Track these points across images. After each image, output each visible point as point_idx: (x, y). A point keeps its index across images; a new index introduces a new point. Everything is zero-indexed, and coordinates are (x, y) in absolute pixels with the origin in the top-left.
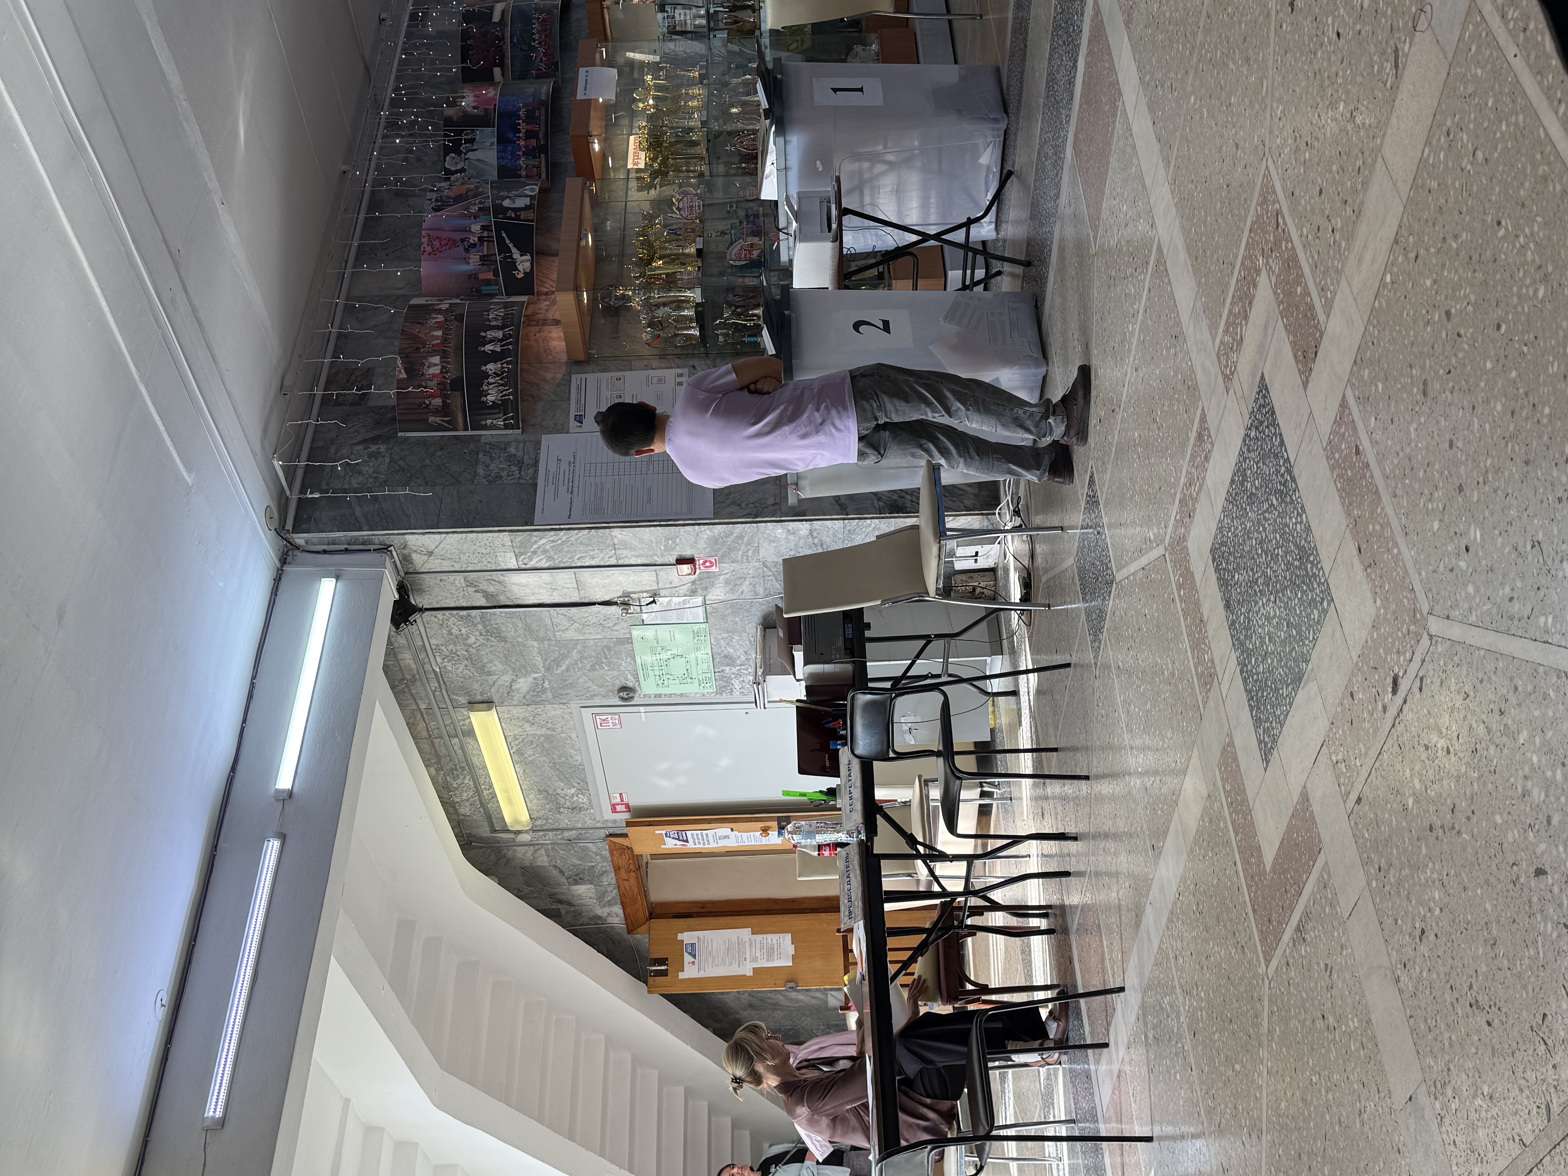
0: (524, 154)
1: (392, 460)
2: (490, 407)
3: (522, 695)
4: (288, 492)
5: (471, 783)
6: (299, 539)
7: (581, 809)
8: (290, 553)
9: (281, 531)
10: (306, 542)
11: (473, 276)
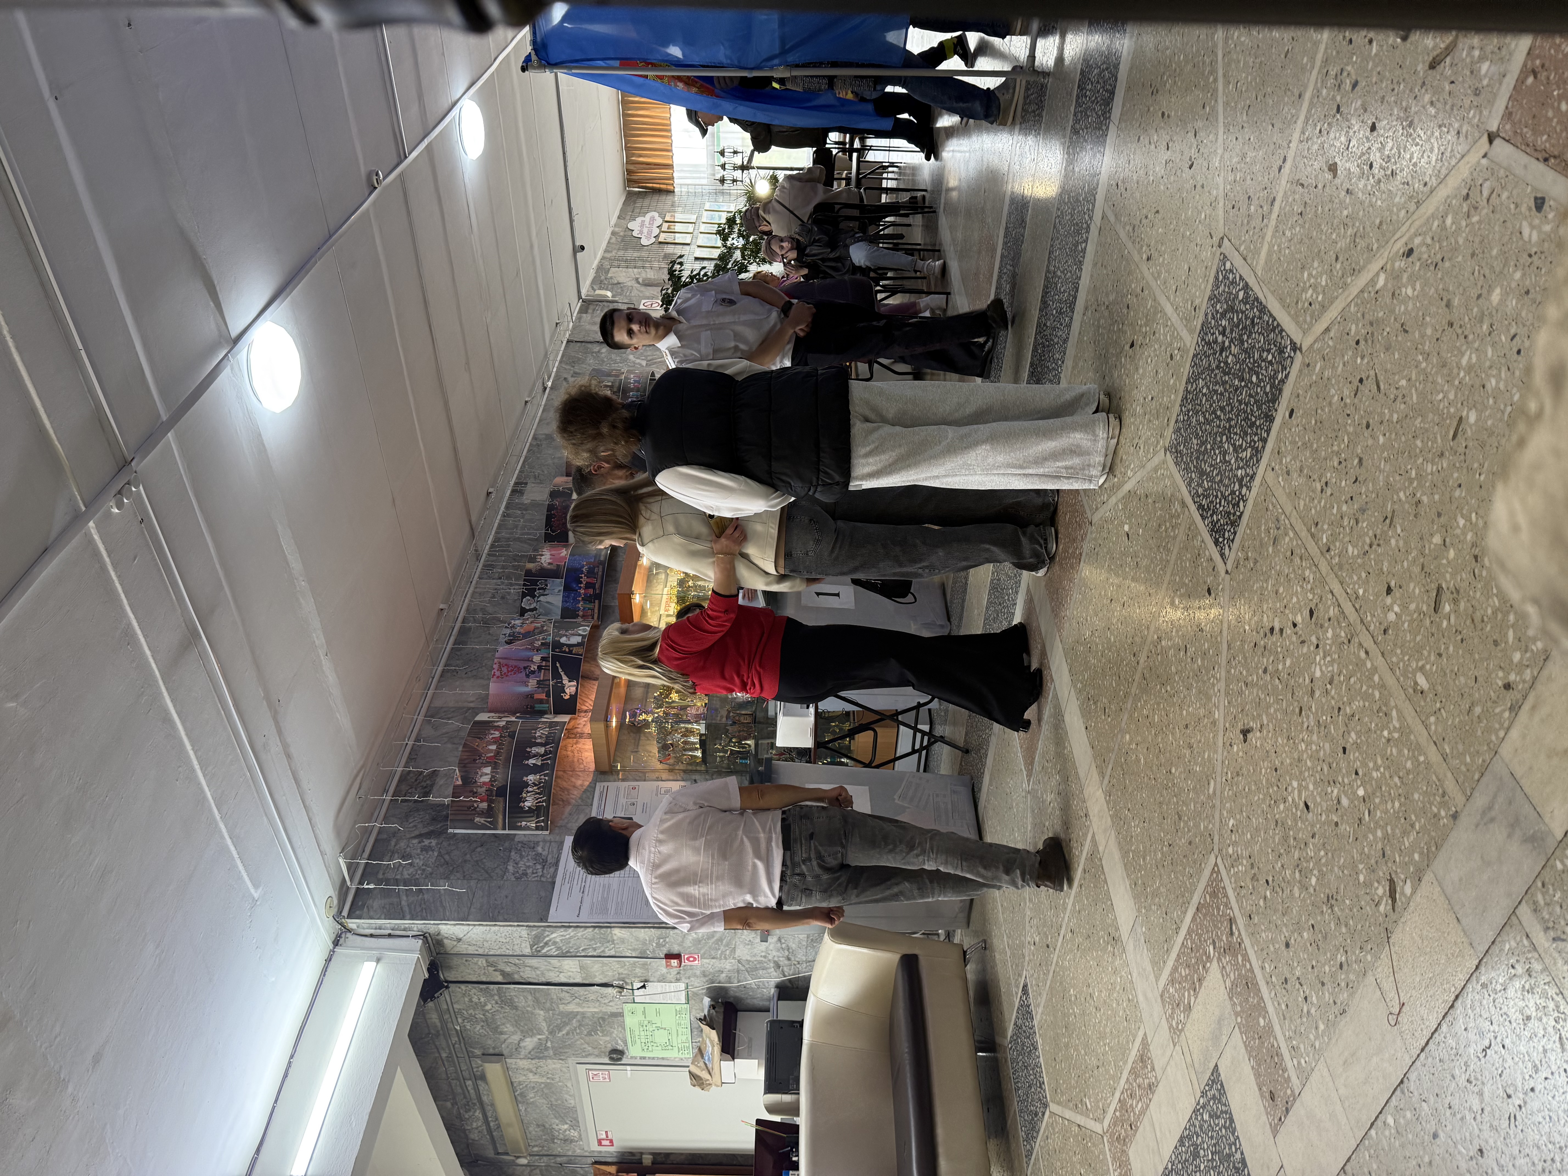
0: (583, 599)
1: (440, 855)
2: (527, 812)
3: (527, 1051)
4: (349, 883)
5: (480, 1115)
6: (352, 924)
7: (572, 1141)
8: (343, 935)
9: (338, 917)
10: (358, 927)
11: (530, 696)
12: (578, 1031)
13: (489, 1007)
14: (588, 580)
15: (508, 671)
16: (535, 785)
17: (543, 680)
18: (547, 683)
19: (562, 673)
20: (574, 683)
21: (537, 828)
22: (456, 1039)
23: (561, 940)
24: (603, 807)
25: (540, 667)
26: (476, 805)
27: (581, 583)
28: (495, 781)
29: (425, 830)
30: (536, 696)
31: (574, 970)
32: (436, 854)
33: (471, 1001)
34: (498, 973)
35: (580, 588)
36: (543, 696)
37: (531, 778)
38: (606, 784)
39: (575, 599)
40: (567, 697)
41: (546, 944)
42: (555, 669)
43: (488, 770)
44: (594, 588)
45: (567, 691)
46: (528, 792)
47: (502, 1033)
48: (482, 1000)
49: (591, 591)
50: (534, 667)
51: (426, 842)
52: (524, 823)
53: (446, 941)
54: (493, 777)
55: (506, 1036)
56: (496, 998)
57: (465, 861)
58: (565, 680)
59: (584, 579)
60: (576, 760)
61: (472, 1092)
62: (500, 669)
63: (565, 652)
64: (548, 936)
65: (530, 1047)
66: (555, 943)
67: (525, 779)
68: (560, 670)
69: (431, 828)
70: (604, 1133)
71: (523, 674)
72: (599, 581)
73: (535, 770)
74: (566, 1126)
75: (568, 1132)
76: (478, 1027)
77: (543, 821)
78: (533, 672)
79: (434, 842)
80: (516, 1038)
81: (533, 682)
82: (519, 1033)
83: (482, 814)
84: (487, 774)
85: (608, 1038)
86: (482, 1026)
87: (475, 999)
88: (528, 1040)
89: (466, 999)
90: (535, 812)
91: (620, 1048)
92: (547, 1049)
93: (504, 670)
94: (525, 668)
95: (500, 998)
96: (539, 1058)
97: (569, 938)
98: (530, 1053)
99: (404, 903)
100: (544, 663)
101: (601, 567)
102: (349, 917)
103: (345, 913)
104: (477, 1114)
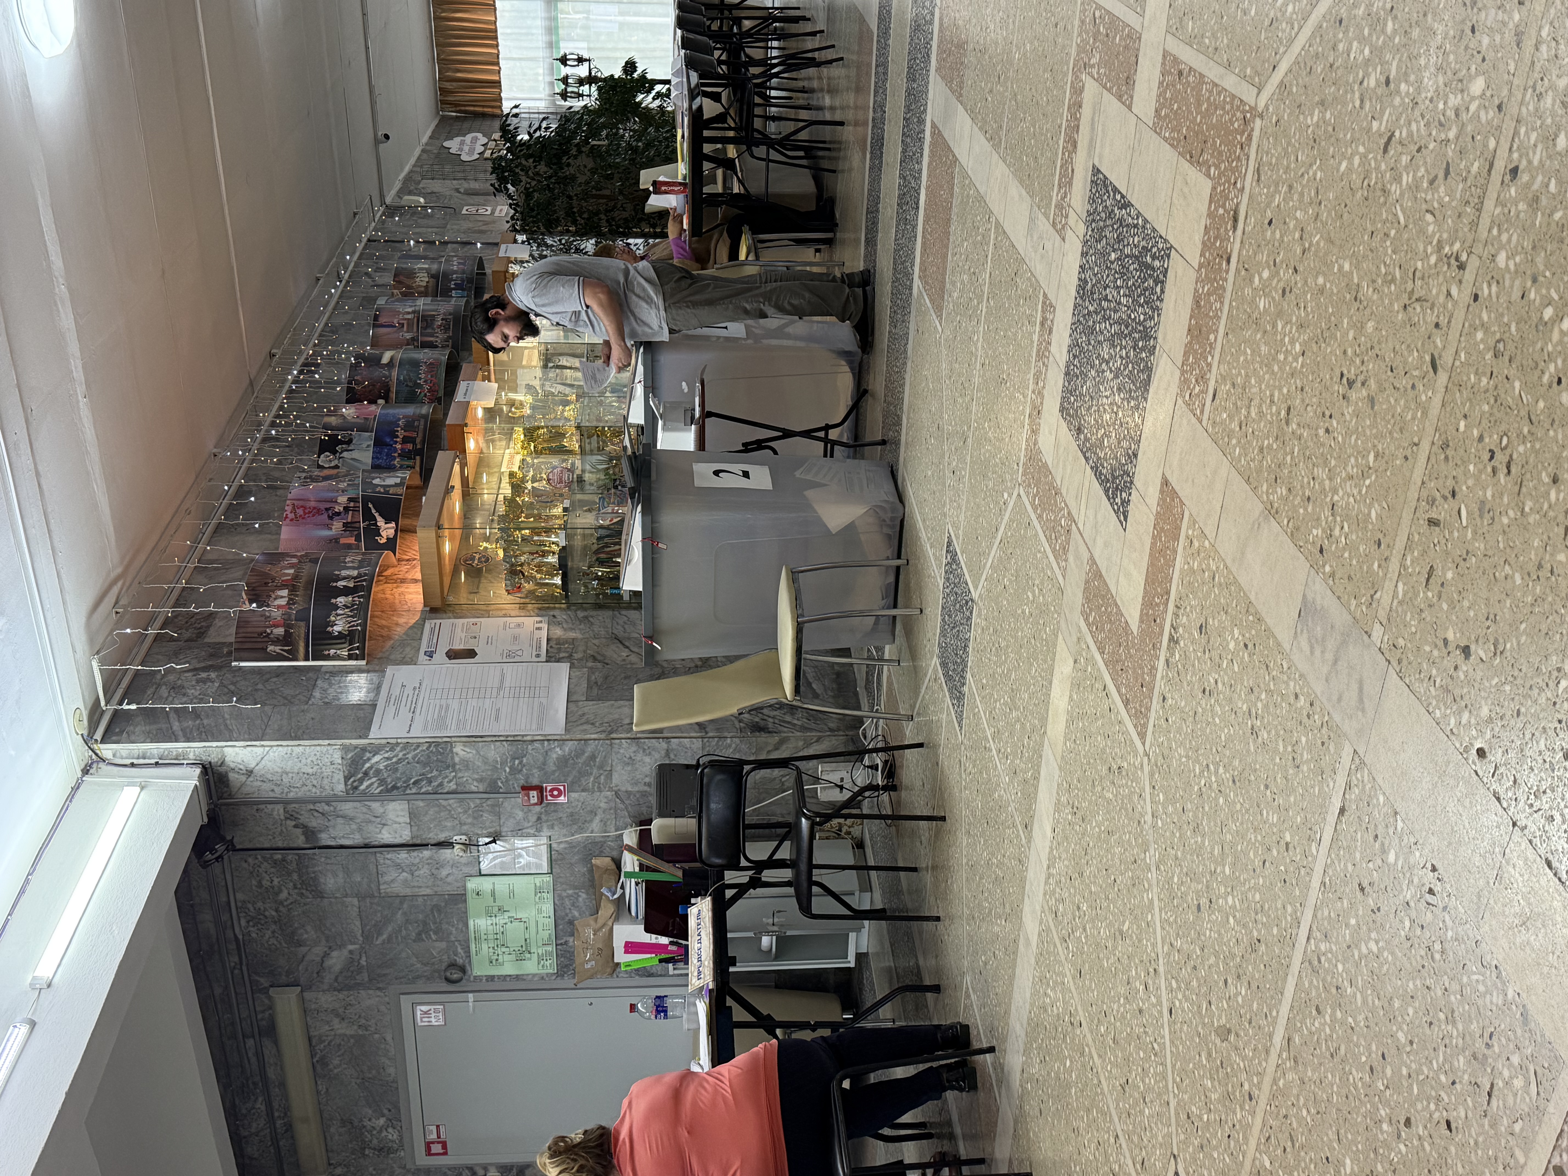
0: (400, 455)
1: (222, 685)
2: (336, 638)
3: (333, 977)
4: (103, 703)
5: (263, 1108)
6: (107, 750)
7: (390, 1151)
8: (95, 766)
9: (88, 739)
10: (114, 755)
11: (335, 540)
12: (404, 933)
13: (284, 895)
14: (406, 434)
15: (305, 513)
16: (347, 607)
17: (351, 523)
18: (357, 525)
19: (376, 515)
20: (393, 525)
21: (350, 657)
22: (236, 959)
23: (386, 767)
24: (435, 641)
25: (346, 509)
26: (268, 631)
27: (397, 437)
28: (294, 604)
29: (202, 665)
30: (343, 541)
31: (401, 820)
32: (217, 685)
33: (260, 885)
34: (299, 831)
35: (396, 442)
36: (352, 540)
37: (341, 600)
38: (438, 622)
39: (388, 455)
40: (383, 541)
41: (366, 774)
42: (366, 512)
43: (285, 593)
44: (414, 443)
45: (384, 534)
46: (338, 615)
47: (300, 944)
48: (276, 881)
49: (410, 446)
50: (338, 508)
51: (204, 675)
52: (332, 652)
53: (231, 775)
54: (290, 599)
55: (304, 949)
56: (295, 876)
57: (256, 690)
58: (381, 522)
59: (401, 433)
60: (397, 601)
61: (253, 1060)
62: (294, 510)
63: (379, 492)
64: (369, 759)
65: (337, 968)
66: (378, 772)
67: (333, 601)
68: (373, 511)
69: (210, 663)
70: (434, 1128)
71: (325, 516)
72: (421, 435)
73: (346, 591)
74: (382, 1121)
75: (384, 1133)
76: (268, 934)
77: (358, 648)
78: (338, 514)
79: (213, 675)
80: (319, 950)
81: (337, 526)
82: (324, 942)
83: (277, 641)
84: (282, 597)
85: (443, 945)
86: (273, 932)
87: (266, 883)
88: (335, 954)
89: (254, 882)
90: (348, 637)
91: (460, 961)
92: (360, 970)
93: (300, 512)
94: (327, 509)
95: (300, 876)
96: (349, 988)
97: (397, 763)
98: (336, 980)
99: (175, 728)
100: (352, 504)
101: (422, 422)
102: (103, 741)
103: (98, 736)
104: (258, 1105)
